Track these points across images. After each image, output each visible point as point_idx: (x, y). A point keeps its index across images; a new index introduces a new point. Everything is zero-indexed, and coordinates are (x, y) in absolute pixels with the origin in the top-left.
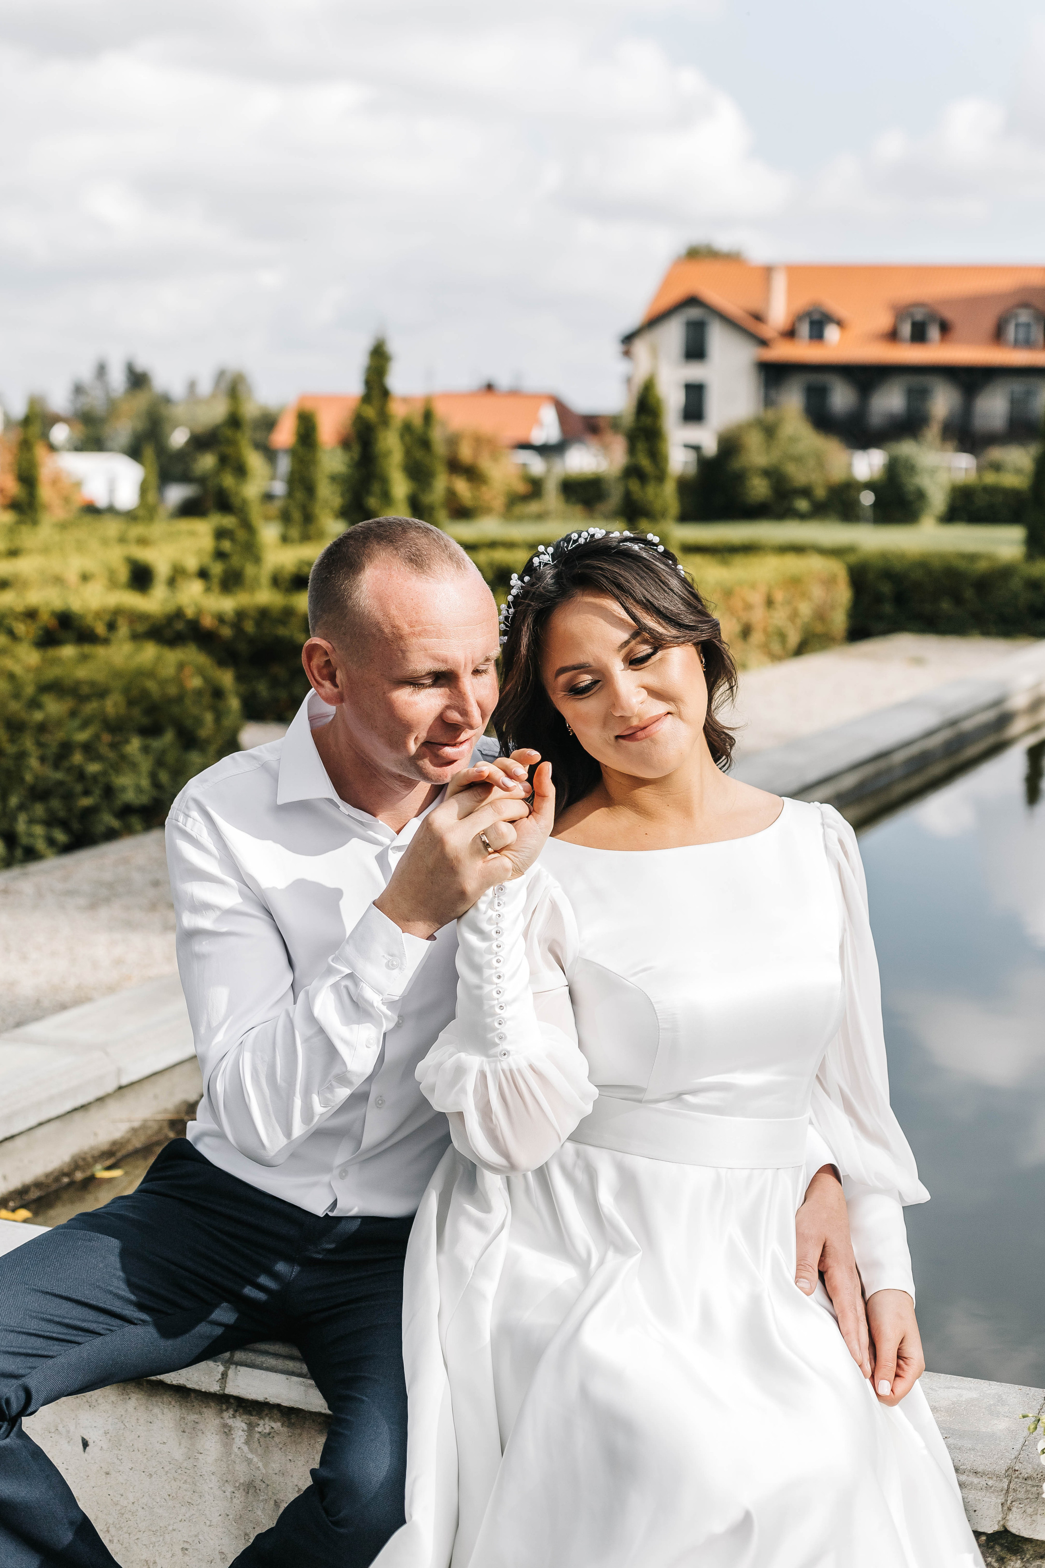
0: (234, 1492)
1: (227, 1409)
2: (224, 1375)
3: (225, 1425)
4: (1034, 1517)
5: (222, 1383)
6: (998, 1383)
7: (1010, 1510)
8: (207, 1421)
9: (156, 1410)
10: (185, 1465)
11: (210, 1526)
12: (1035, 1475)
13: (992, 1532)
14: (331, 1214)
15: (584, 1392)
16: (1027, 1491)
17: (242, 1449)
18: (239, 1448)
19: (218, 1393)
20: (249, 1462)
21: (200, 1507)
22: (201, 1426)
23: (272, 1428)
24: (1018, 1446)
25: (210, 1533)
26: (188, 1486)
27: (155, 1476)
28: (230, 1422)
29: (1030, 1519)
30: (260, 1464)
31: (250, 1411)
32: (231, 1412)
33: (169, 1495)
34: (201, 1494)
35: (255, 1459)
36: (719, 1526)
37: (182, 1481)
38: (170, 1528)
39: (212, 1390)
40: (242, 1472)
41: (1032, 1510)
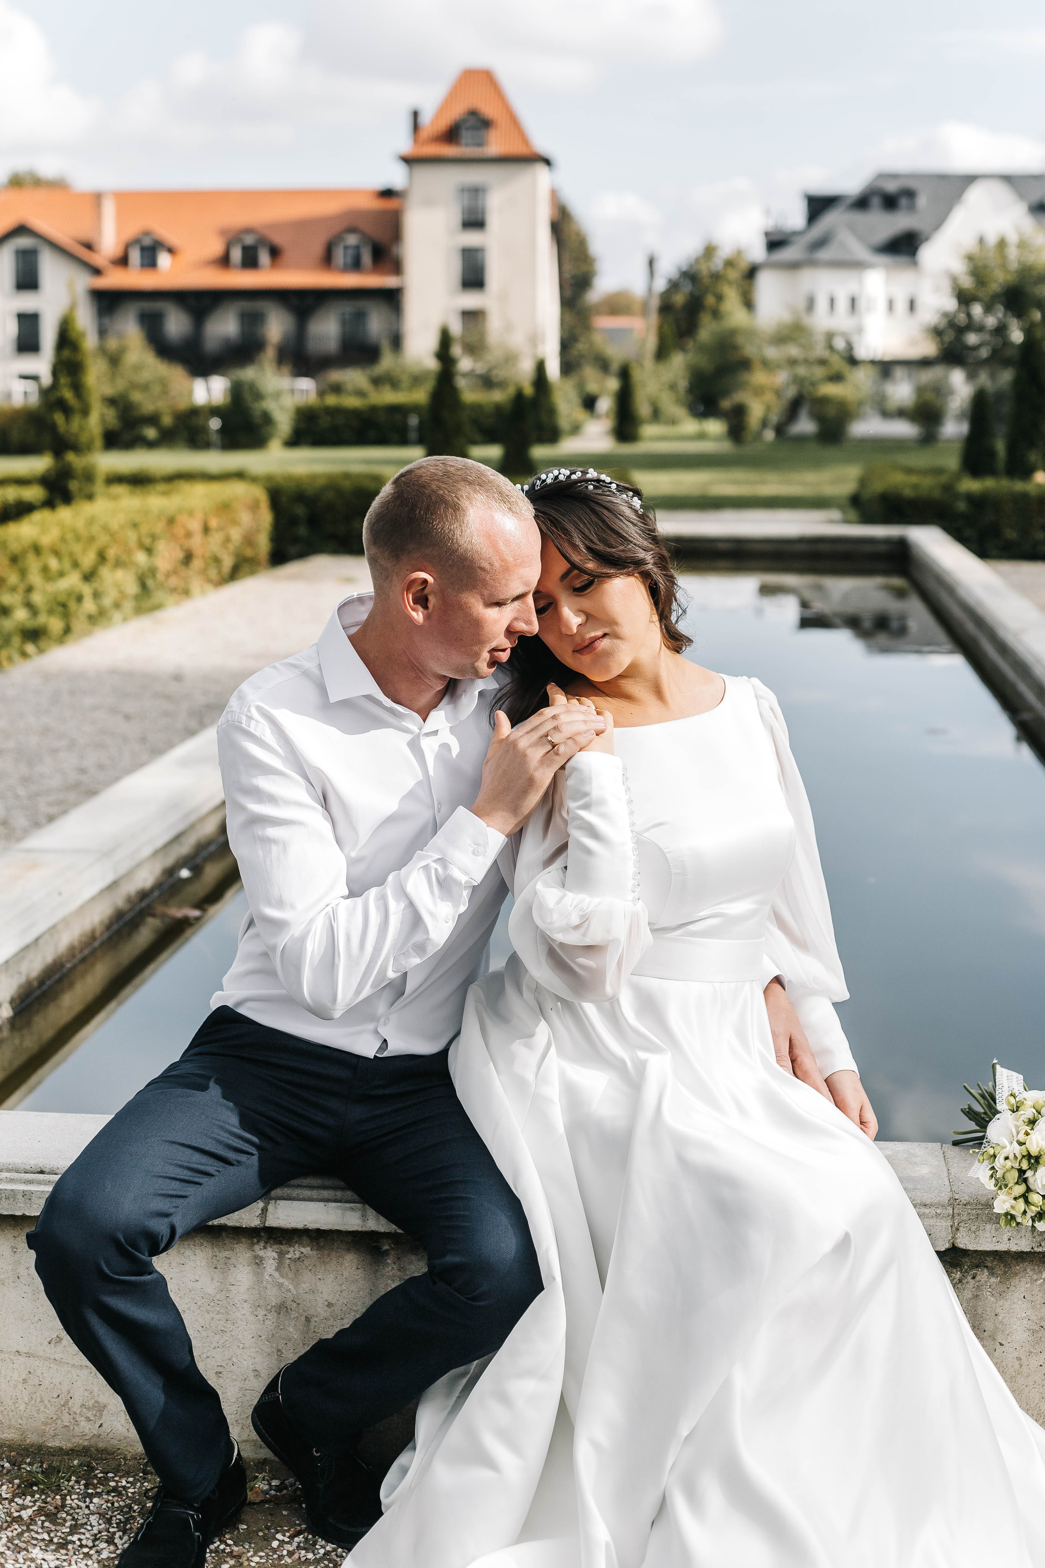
0: (266, 1315)
1: (258, 1242)
2: (264, 1211)
3: (256, 1257)
4: (977, 1233)
5: (262, 1217)
6: (900, 1143)
7: (958, 1230)
8: (239, 1255)
9: (188, 1253)
10: (218, 1297)
11: (243, 1348)
12: (972, 1201)
13: (944, 1249)
14: (378, 1055)
15: (682, 1161)
16: (969, 1214)
17: (273, 1276)
18: (270, 1275)
19: (258, 1227)
20: (280, 1285)
21: (233, 1333)
22: (233, 1261)
23: (302, 1253)
24: (947, 1183)
25: (244, 1354)
26: (221, 1315)
27: (188, 1311)
28: (262, 1253)
29: (974, 1235)
30: (291, 1287)
31: (281, 1241)
32: (262, 1244)
33: (202, 1327)
34: (234, 1321)
35: (286, 1283)
36: (827, 1246)
37: (215, 1313)
38: (205, 1356)
39: (253, 1225)
40: (273, 1296)
41: (975, 1227)
